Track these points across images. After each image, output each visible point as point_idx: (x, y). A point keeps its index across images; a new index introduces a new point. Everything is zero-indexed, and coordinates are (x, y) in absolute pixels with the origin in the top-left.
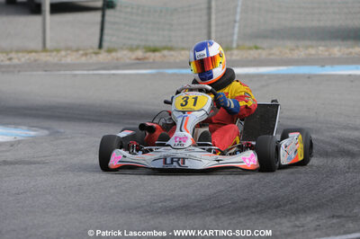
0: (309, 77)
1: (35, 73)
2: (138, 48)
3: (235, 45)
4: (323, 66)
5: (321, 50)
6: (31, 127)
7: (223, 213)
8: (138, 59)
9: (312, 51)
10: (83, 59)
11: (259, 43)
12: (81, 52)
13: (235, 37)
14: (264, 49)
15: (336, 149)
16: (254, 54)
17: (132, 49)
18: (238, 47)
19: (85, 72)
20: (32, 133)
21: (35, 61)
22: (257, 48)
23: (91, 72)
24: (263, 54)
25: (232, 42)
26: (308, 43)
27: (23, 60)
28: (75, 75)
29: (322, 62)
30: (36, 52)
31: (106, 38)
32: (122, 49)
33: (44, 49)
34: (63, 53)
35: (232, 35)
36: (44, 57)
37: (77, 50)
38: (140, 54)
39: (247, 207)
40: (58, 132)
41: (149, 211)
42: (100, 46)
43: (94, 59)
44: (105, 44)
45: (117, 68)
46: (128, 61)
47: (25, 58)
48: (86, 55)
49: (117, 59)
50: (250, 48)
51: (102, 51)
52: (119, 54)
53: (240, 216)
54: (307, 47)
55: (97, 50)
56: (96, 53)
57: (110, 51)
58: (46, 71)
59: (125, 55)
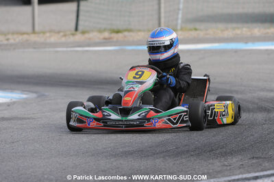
0: (236, 51)
1: (26, 50)
2: (105, 30)
3: (179, 27)
4: (246, 43)
5: (244, 30)
6: (23, 91)
7: (169, 156)
8: (105, 39)
9: (238, 32)
10: (63, 39)
11: (197, 25)
12: (62, 34)
13: (180, 21)
14: (201, 30)
15: (256, 106)
16: (194, 34)
17: (100, 31)
18: (182, 29)
19: (65, 49)
20: (24, 96)
21: (27, 40)
22: (196, 29)
23: (69, 49)
24: (201, 34)
25: (176, 25)
26: (234, 25)
27: (17, 40)
28: (57, 52)
29: (246, 40)
30: (27, 34)
31: (81, 23)
32: (92, 31)
33: (34, 32)
34: (48, 35)
35: (177, 19)
36: (33, 38)
37: (59, 32)
38: (106, 35)
39: (188, 151)
40: (43, 95)
41: (112, 155)
42: (76, 29)
43: (72, 39)
44: (80, 28)
45: (89, 45)
46: (97, 40)
47: (19, 39)
48: (65, 36)
49: (90, 39)
50: (191, 30)
51: (78, 33)
52: (91, 35)
53: (182, 158)
54: (234, 29)
55: (74, 32)
56: (73, 35)
57: (83, 33)
58: (35, 48)
59: (95, 36)
